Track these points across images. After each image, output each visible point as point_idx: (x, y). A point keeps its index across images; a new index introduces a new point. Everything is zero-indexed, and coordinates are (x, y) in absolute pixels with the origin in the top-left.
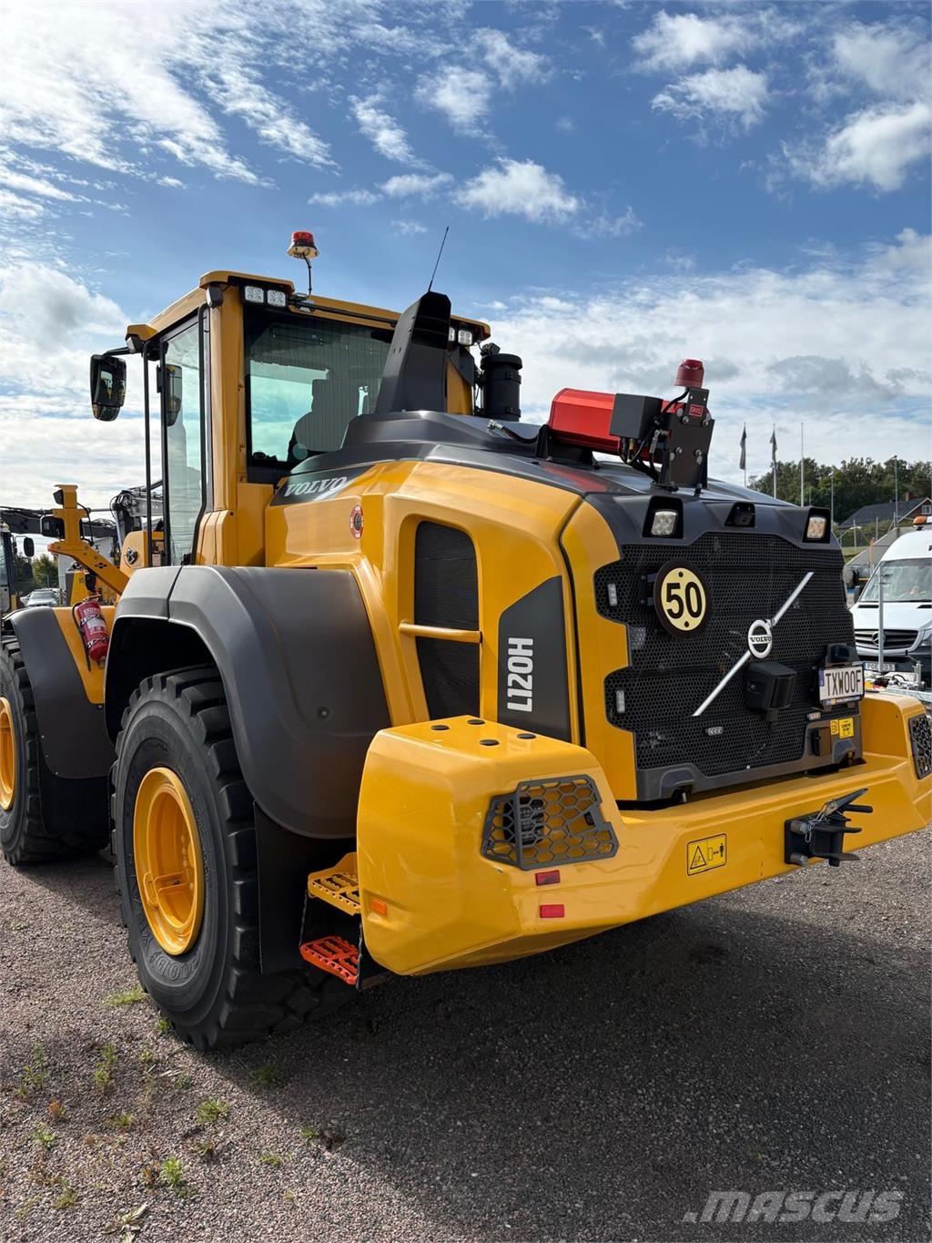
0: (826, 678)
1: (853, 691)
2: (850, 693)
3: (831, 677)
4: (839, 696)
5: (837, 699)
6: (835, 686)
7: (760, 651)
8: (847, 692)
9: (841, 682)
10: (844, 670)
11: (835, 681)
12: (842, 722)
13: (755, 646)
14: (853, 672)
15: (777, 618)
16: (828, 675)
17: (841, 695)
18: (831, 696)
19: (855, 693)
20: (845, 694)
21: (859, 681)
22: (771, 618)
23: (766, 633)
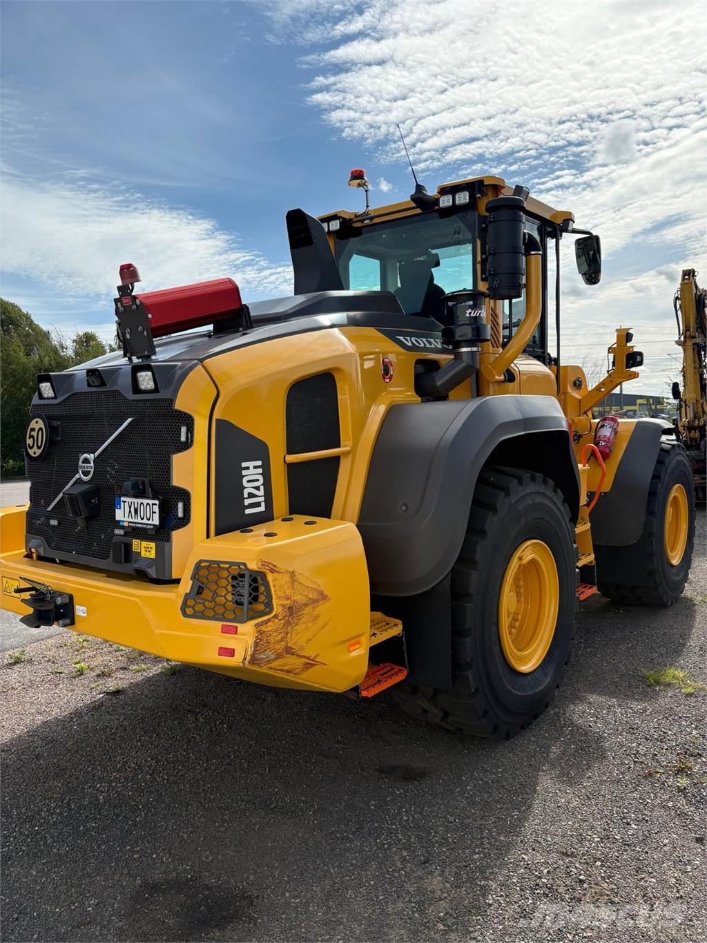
0: (122, 504)
1: (148, 520)
2: (145, 521)
3: (126, 504)
4: (133, 520)
5: (129, 522)
6: (130, 511)
7: (85, 476)
8: (142, 519)
9: (136, 510)
10: (140, 501)
11: (130, 507)
12: (144, 544)
13: (82, 472)
14: (148, 504)
15: (97, 453)
16: (124, 502)
17: (136, 521)
18: (126, 519)
19: (150, 522)
20: (139, 520)
21: (153, 512)
22: (94, 453)
23: (90, 463)
